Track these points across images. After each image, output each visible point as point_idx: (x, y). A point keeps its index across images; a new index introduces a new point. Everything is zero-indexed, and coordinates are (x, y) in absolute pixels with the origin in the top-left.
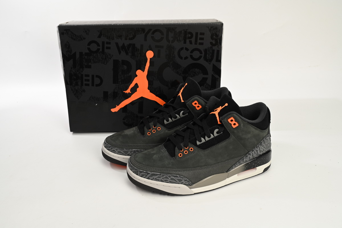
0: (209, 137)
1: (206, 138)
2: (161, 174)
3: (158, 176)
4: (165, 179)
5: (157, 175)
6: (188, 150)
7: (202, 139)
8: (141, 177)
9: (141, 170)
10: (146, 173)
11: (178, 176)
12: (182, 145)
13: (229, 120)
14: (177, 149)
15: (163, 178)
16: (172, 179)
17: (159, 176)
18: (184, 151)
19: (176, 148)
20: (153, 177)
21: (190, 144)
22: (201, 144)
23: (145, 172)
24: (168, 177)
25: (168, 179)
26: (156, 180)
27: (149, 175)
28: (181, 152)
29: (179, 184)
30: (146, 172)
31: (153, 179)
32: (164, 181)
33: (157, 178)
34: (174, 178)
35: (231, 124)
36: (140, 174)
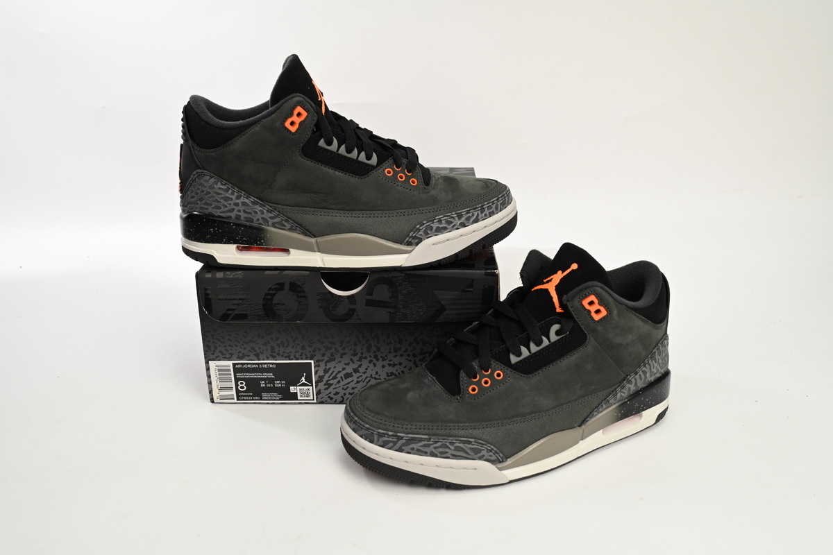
0: (539, 343)
1: (532, 346)
2: (430, 439)
3: (423, 443)
4: (441, 450)
5: (421, 440)
6: (491, 376)
7: (523, 349)
8: (383, 446)
9: (380, 431)
10: (394, 436)
11: (471, 440)
12: (475, 364)
13: (585, 303)
14: (464, 375)
15: (435, 448)
16: (457, 449)
17: (426, 442)
18: (480, 380)
19: (462, 374)
20: (411, 446)
21: (494, 363)
22: (520, 362)
23: (392, 435)
24: (448, 444)
25: (447, 450)
26: (420, 452)
27: (401, 442)
28: (474, 383)
29: (475, 459)
30: (395, 434)
31: (410, 451)
32: (439, 455)
33: (422, 449)
34: (461, 445)
35: (589, 312)
36: (378, 441)
